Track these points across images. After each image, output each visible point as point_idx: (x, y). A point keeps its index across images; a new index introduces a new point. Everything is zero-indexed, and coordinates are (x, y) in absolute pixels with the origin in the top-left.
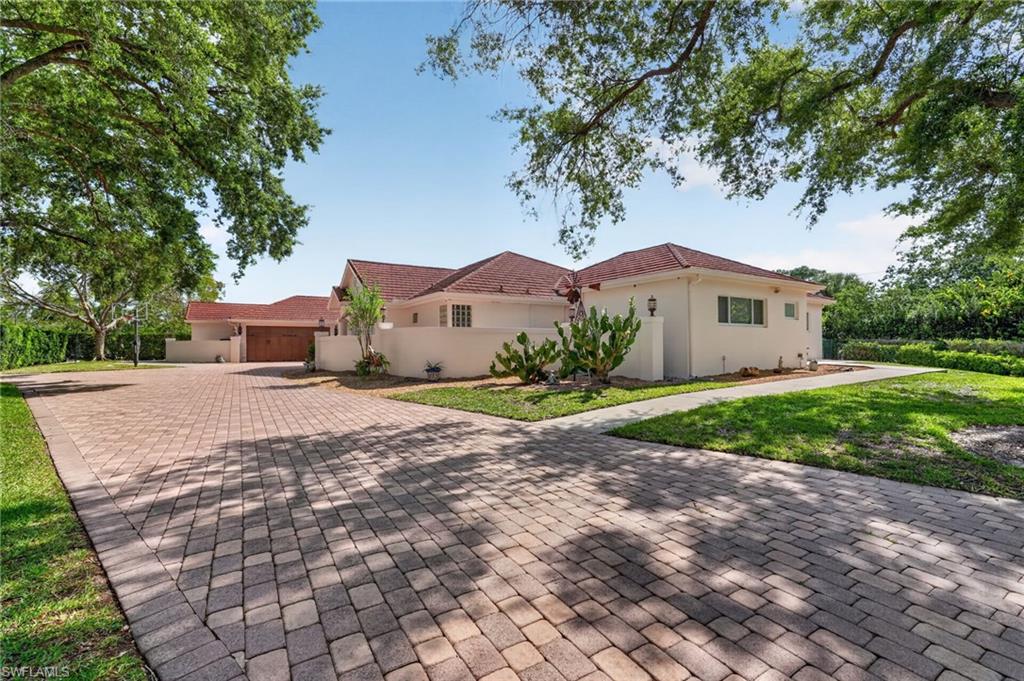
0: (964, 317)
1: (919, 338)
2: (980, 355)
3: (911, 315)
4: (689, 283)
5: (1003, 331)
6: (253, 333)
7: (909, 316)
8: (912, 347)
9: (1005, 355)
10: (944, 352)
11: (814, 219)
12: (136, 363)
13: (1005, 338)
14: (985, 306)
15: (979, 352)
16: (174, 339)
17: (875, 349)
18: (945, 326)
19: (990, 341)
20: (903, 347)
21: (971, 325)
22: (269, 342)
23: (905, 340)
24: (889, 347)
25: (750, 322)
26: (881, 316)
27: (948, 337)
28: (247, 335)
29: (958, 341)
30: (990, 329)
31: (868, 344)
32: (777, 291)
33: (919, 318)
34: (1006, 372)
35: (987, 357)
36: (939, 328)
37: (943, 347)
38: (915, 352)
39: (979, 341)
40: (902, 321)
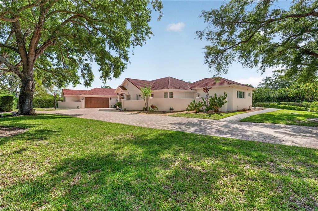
0: (284, 97)
1: (273, 101)
2: (289, 106)
3: (272, 96)
4: (232, 88)
5: (293, 100)
6: (87, 99)
7: (271, 96)
8: (273, 104)
9: (295, 106)
10: (280, 105)
11: (262, 73)
12: (55, 108)
13: (294, 102)
14: (289, 94)
15: (289, 105)
16: (61, 101)
17: (264, 104)
18: (280, 99)
19: (291, 102)
20: (271, 104)
21: (286, 99)
22: (91, 102)
23: (271, 102)
24: (267, 104)
25: (242, 97)
26: (264, 96)
27: (280, 101)
28: (85, 100)
29: (283, 102)
30: (290, 100)
31: (262, 103)
32: (248, 90)
33: (274, 96)
34: (295, 110)
35: (291, 106)
36: (278, 99)
37: (280, 104)
38: (273, 105)
39: (288, 102)
40: (269, 97)
